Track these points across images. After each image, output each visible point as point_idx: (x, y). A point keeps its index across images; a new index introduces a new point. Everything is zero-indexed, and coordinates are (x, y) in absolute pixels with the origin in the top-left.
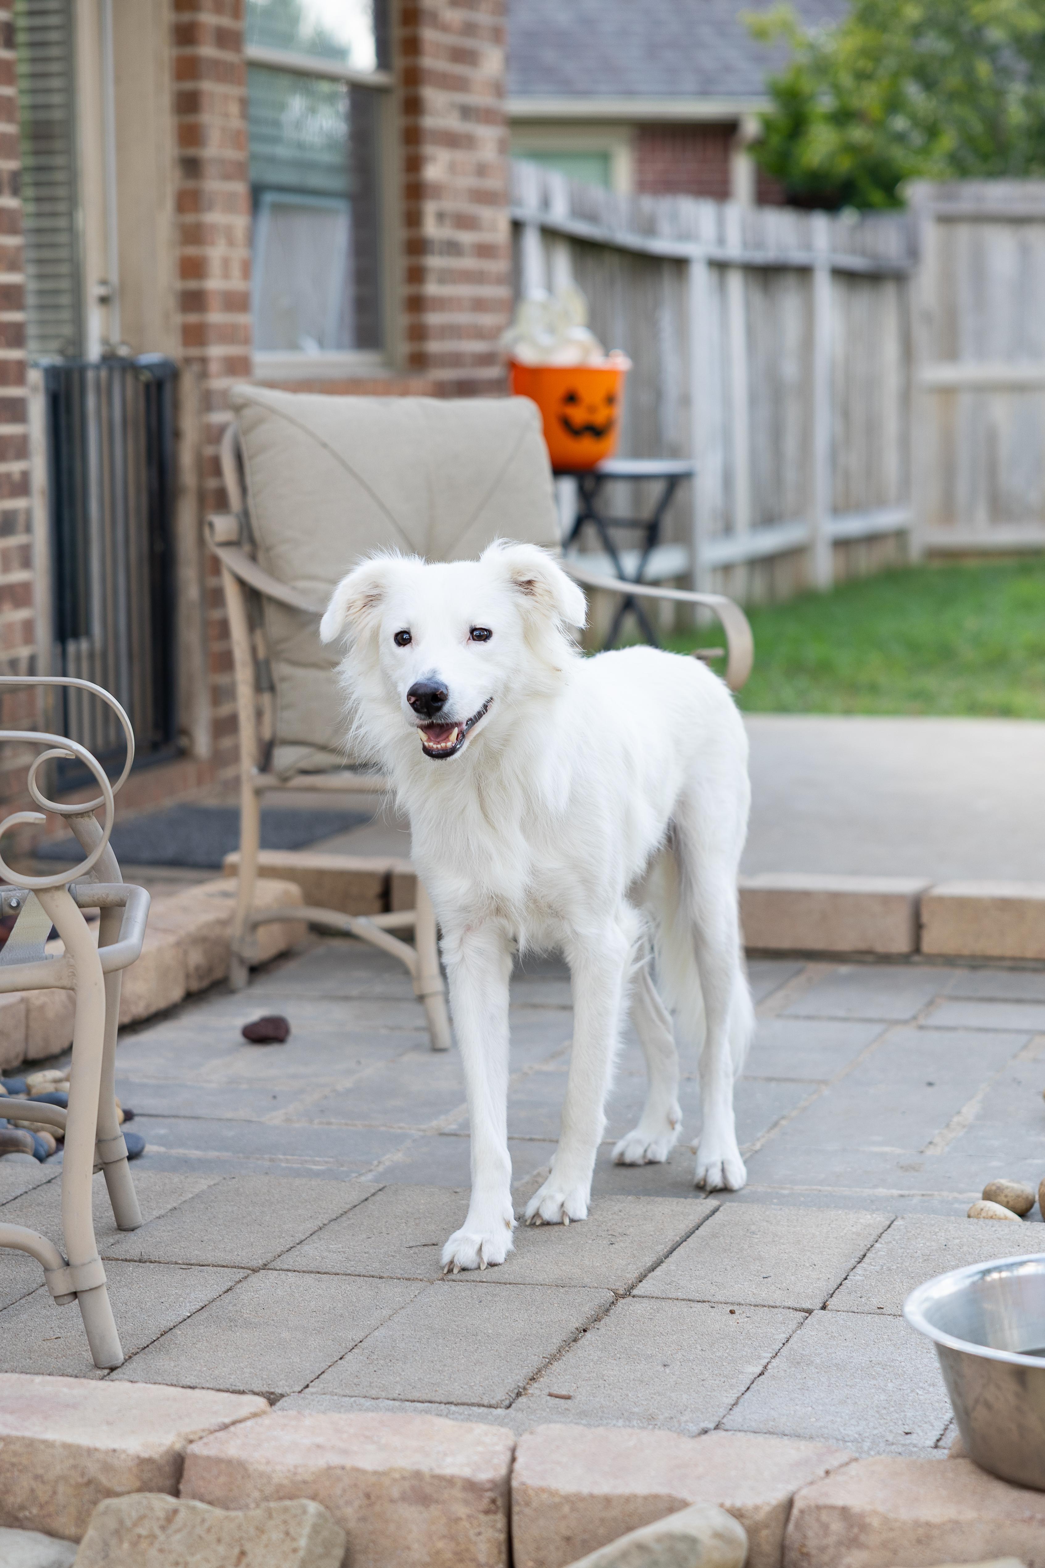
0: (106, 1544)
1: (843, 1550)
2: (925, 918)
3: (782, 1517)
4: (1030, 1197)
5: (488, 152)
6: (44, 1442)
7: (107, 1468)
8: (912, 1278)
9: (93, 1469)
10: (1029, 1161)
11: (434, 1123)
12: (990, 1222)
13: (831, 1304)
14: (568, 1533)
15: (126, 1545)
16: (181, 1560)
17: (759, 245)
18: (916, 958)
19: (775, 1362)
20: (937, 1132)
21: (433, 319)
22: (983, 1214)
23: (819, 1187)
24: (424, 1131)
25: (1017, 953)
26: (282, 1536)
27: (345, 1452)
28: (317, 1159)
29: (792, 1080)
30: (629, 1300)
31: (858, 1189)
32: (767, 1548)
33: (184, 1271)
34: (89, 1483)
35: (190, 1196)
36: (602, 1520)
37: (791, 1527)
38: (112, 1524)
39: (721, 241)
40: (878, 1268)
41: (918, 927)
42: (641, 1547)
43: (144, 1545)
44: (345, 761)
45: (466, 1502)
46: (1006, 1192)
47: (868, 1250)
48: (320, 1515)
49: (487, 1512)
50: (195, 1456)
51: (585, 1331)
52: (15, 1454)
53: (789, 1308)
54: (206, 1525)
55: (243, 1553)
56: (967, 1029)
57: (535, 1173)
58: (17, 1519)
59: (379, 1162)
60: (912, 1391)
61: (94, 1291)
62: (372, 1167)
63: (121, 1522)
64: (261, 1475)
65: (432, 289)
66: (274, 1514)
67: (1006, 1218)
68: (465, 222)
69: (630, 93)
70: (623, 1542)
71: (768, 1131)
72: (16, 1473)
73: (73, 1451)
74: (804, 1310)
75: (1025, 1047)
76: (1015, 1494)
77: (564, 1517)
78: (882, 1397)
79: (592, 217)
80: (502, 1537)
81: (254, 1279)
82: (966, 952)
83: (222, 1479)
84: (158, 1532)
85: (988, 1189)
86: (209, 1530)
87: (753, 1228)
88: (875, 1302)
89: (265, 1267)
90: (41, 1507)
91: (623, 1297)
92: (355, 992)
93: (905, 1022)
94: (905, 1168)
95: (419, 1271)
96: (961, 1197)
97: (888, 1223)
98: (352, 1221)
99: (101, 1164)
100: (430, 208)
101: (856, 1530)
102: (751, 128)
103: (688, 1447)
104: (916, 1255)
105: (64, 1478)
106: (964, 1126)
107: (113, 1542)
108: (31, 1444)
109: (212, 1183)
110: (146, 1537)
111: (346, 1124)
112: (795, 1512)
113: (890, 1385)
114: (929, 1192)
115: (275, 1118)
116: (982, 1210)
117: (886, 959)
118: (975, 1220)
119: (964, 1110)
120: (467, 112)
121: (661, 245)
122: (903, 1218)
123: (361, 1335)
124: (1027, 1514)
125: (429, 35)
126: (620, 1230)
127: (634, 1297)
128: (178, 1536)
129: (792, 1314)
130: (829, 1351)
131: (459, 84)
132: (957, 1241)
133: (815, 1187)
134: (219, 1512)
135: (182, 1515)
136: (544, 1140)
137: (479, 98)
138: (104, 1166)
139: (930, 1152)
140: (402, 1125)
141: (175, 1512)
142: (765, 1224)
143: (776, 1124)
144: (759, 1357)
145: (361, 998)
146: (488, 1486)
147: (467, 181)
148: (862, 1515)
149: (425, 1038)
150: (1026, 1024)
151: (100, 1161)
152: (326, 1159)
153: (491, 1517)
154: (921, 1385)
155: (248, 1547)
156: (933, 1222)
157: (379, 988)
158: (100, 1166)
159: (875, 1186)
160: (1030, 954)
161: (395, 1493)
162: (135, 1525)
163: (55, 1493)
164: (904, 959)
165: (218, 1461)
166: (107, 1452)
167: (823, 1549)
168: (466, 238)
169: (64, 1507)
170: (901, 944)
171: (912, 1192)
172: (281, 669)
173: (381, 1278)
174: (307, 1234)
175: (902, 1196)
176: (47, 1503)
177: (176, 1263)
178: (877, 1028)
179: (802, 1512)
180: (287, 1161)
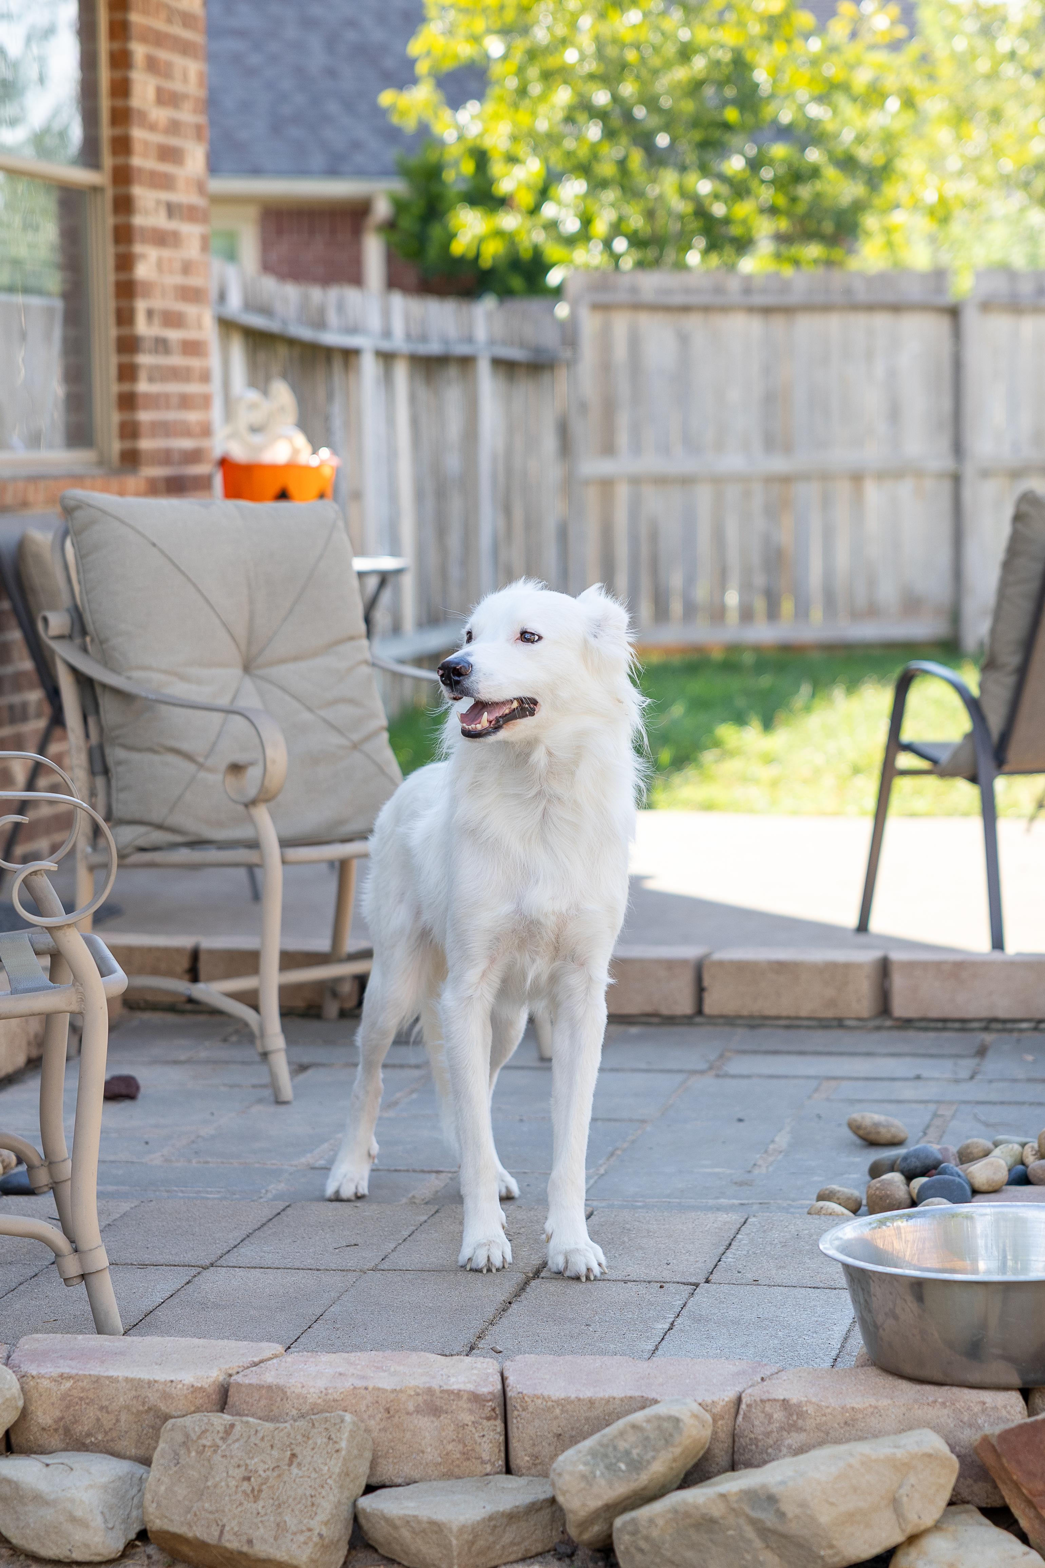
0: (177, 1454)
1: (785, 1433)
2: (706, 983)
3: (733, 1411)
4: (859, 1199)
5: (192, 250)
6: (108, 1378)
7: (166, 1396)
8: (776, 1259)
9: (153, 1398)
10: (846, 1176)
11: (303, 1160)
12: (831, 1218)
13: (713, 1278)
14: (560, 1431)
15: (193, 1454)
16: (241, 1462)
17: (424, 338)
18: (698, 1020)
19: (679, 1320)
20: (758, 1156)
21: (144, 416)
22: (823, 1212)
23: (668, 1200)
24: (296, 1166)
25: (792, 1013)
26: (325, 1440)
27: (363, 1377)
28: (209, 1189)
29: (615, 1120)
30: (537, 1281)
31: (704, 1201)
32: (722, 1435)
33: (143, 1270)
34: (150, 1409)
35: (119, 1215)
36: (587, 1419)
37: (740, 1418)
38: (180, 1438)
39: (387, 333)
40: (745, 1252)
41: (700, 990)
42: (634, 1427)
43: (208, 1453)
44: (179, 839)
45: (471, 1411)
46: (838, 1195)
47: (732, 1240)
48: (354, 1423)
49: (489, 1419)
50: (239, 1385)
51: (510, 1303)
52: (83, 1389)
53: (678, 1283)
54: (260, 1435)
55: (294, 1455)
56: (760, 1076)
57: (410, 1195)
58: (84, 1444)
59: (267, 1191)
60: (800, 1337)
61: (97, 1274)
62: (262, 1195)
63: (187, 1436)
64: (298, 1396)
65: (143, 386)
66: (317, 1425)
67: (843, 1214)
68: (173, 320)
69: (256, 171)
70: (620, 1424)
71: (608, 1159)
72: (84, 1406)
73: (136, 1384)
74: (691, 1284)
75: (816, 1090)
76: (918, 1387)
77: (556, 1418)
78: (776, 1342)
79: (266, 310)
80: (502, 1438)
81: (205, 1273)
82: (745, 1013)
83: (263, 1402)
84: (220, 1443)
85: (822, 1193)
86: (262, 1439)
87: (628, 1226)
88: (750, 1276)
89: (212, 1265)
90: (106, 1433)
91: (534, 1278)
92: (183, 1058)
93: (702, 1072)
94: (741, 1184)
95: (350, 1264)
96: (794, 1204)
97: (743, 1220)
98: (274, 1230)
99: (51, 1184)
100: (141, 306)
101: (795, 1417)
102: (382, 209)
103: (644, 1367)
104: (775, 1242)
105: (127, 1408)
106: (781, 1152)
107: (182, 1452)
108: (97, 1380)
109: (133, 1205)
110: (210, 1447)
111: (222, 1163)
112: (743, 1406)
113: (780, 1333)
114: (766, 1201)
115: (155, 1159)
116: (822, 1208)
117: (670, 1020)
118: (817, 1217)
119: (777, 1139)
120: (172, 210)
121: (331, 338)
122: (754, 1216)
123: (318, 1312)
124: (931, 1399)
125: (138, 134)
126: (514, 1231)
127: (543, 1278)
128: (237, 1445)
129: (682, 1287)
130: (722, 1311)
131: (164, 182)
132: (807, 1232)
133: (664, 1200)
134: (269, 1425)
135: (238, 1428)
136: (408, 1171)
137: (184, 196)
138: (54, 1185)
139: (756, 1171)
140: (274, 1162)
141: (232, 1426)
142: (637, 1223)
143: (612, 1154)
144: (665, 1318)
145: (188, 1062)
146: (489, 1398)
147: (176, 279)
148: (799, 1405)
149: (267, 1093)
150: (812, 1072)
151: (51, 1181)
152: (218, 1189)
153: (492, 1422)
154: (805, 1332)
155: (297, 1450)
156: (782, 1218)
157: (203, 1054)
158: (50, 1186)
159: (717, 1198)
160: (803, 1014)
161: (411, 1407)
162: (199, 1438)
163: (118, 1421)
164: (686, 1021)
165: (260, 1387)
166: (165, 1383)
167: (768, 1434)
168: (174, 335)
169: (126, 1432)
170: (684, 1006)
171: (751, 1202)
172: (115, 754)
173: (318, 1270)
174: (239, 1240)
175: (742, 1204)
176: (111, 1429)
177: (132, 1264)
178: (679, 1078)
179: (749, 1406)
180: (182, 1192)
